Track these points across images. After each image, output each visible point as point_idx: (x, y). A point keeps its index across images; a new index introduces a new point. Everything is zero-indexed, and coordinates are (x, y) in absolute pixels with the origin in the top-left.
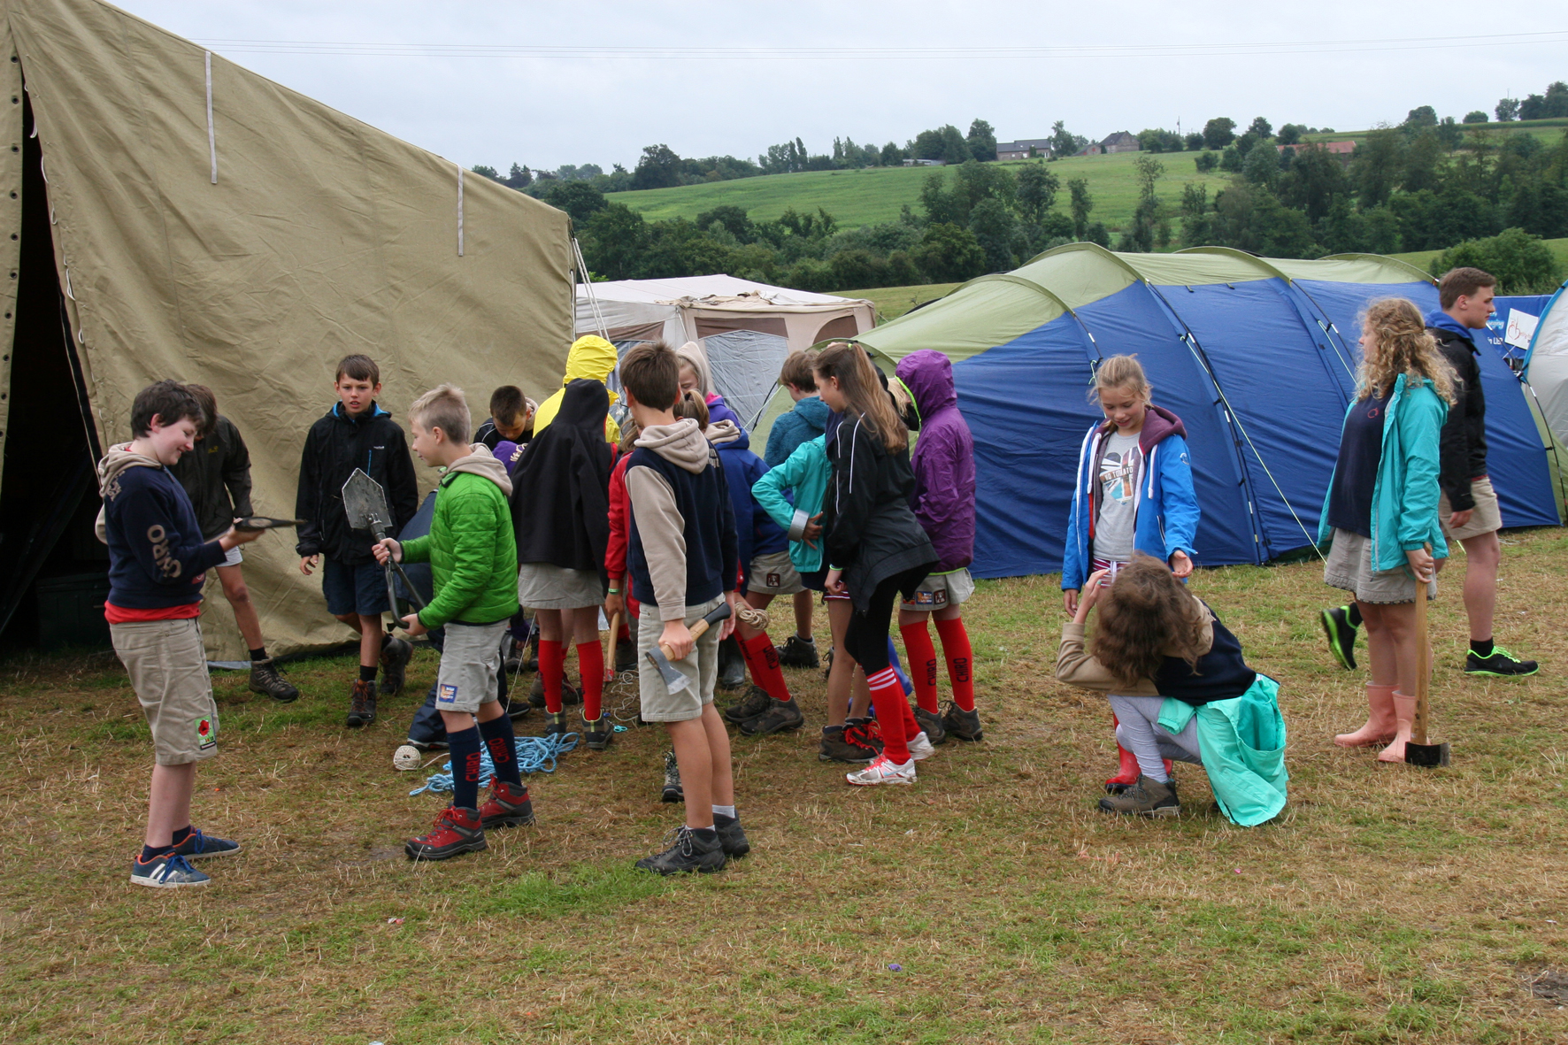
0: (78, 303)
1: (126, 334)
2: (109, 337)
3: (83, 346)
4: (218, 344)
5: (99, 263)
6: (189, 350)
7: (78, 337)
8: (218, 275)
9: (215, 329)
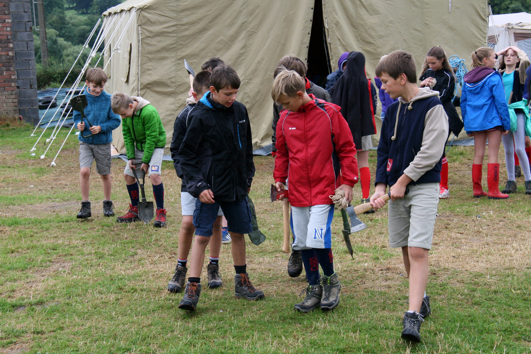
0: (329, 30)
1: (343, 39)
2: (338, 41)
3: (330, 43)
4: (369, 43)
5: (336, 16)
6: (360, 45)
7: (328, 40)
8: (371, 20)
9: (369, 38)
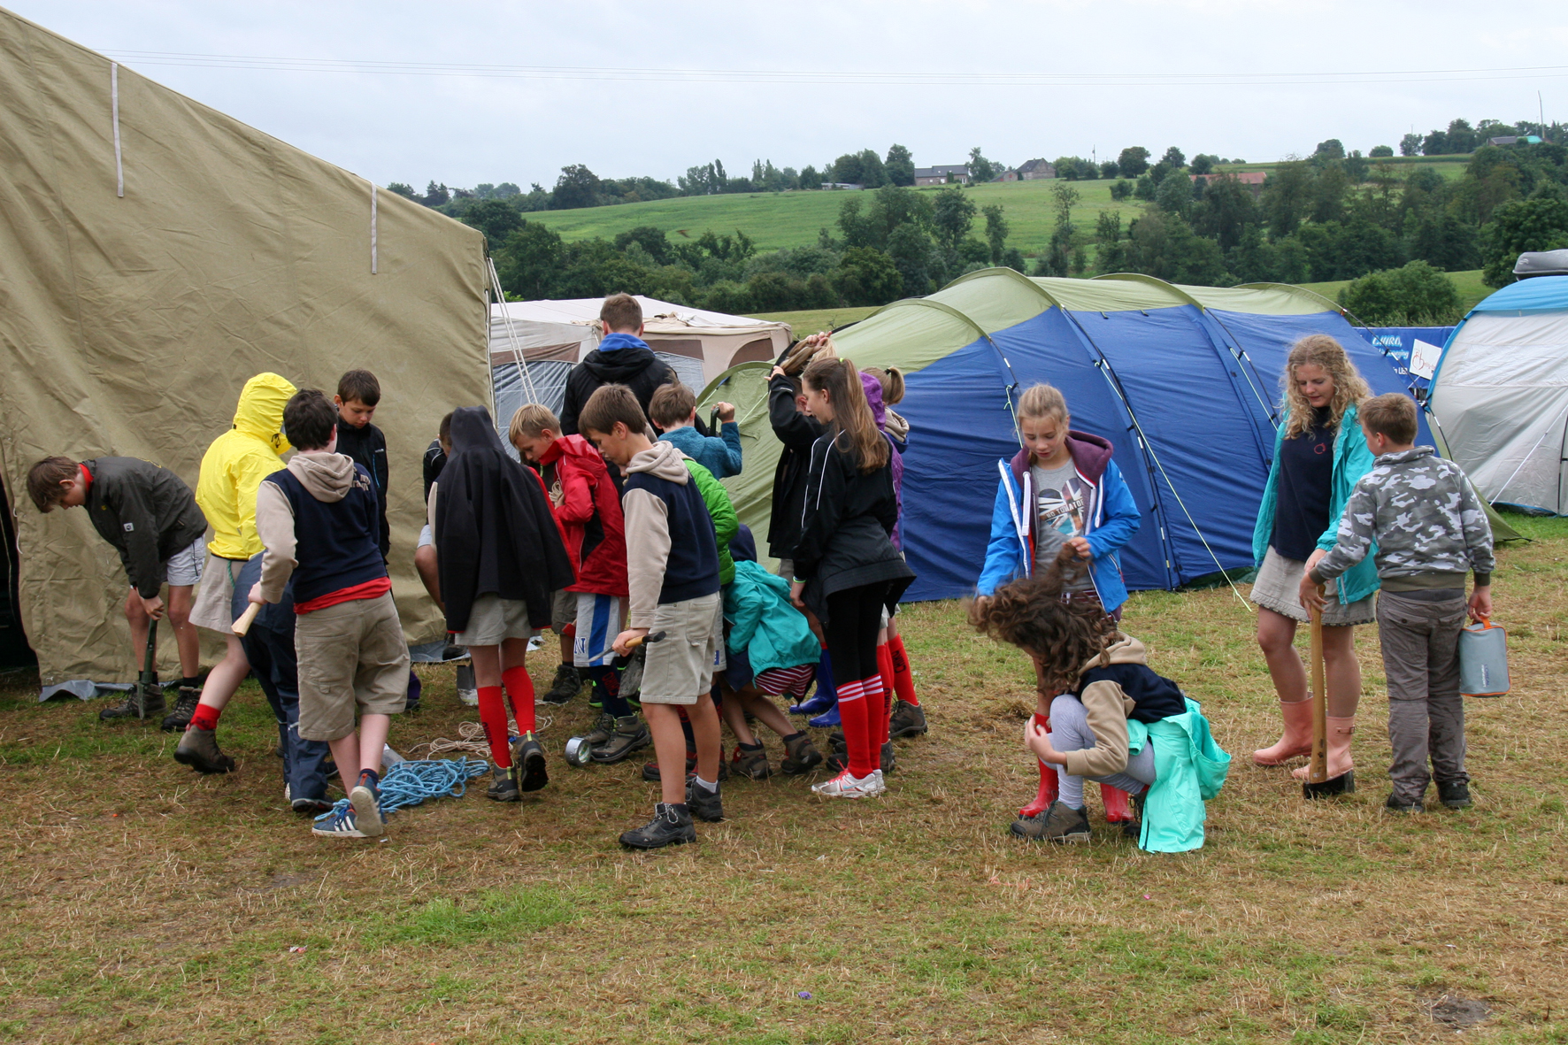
1: (27, 349)
4: (121, 360)
6: (91, 366)
8: (123, 290)
9: (118, 344)
